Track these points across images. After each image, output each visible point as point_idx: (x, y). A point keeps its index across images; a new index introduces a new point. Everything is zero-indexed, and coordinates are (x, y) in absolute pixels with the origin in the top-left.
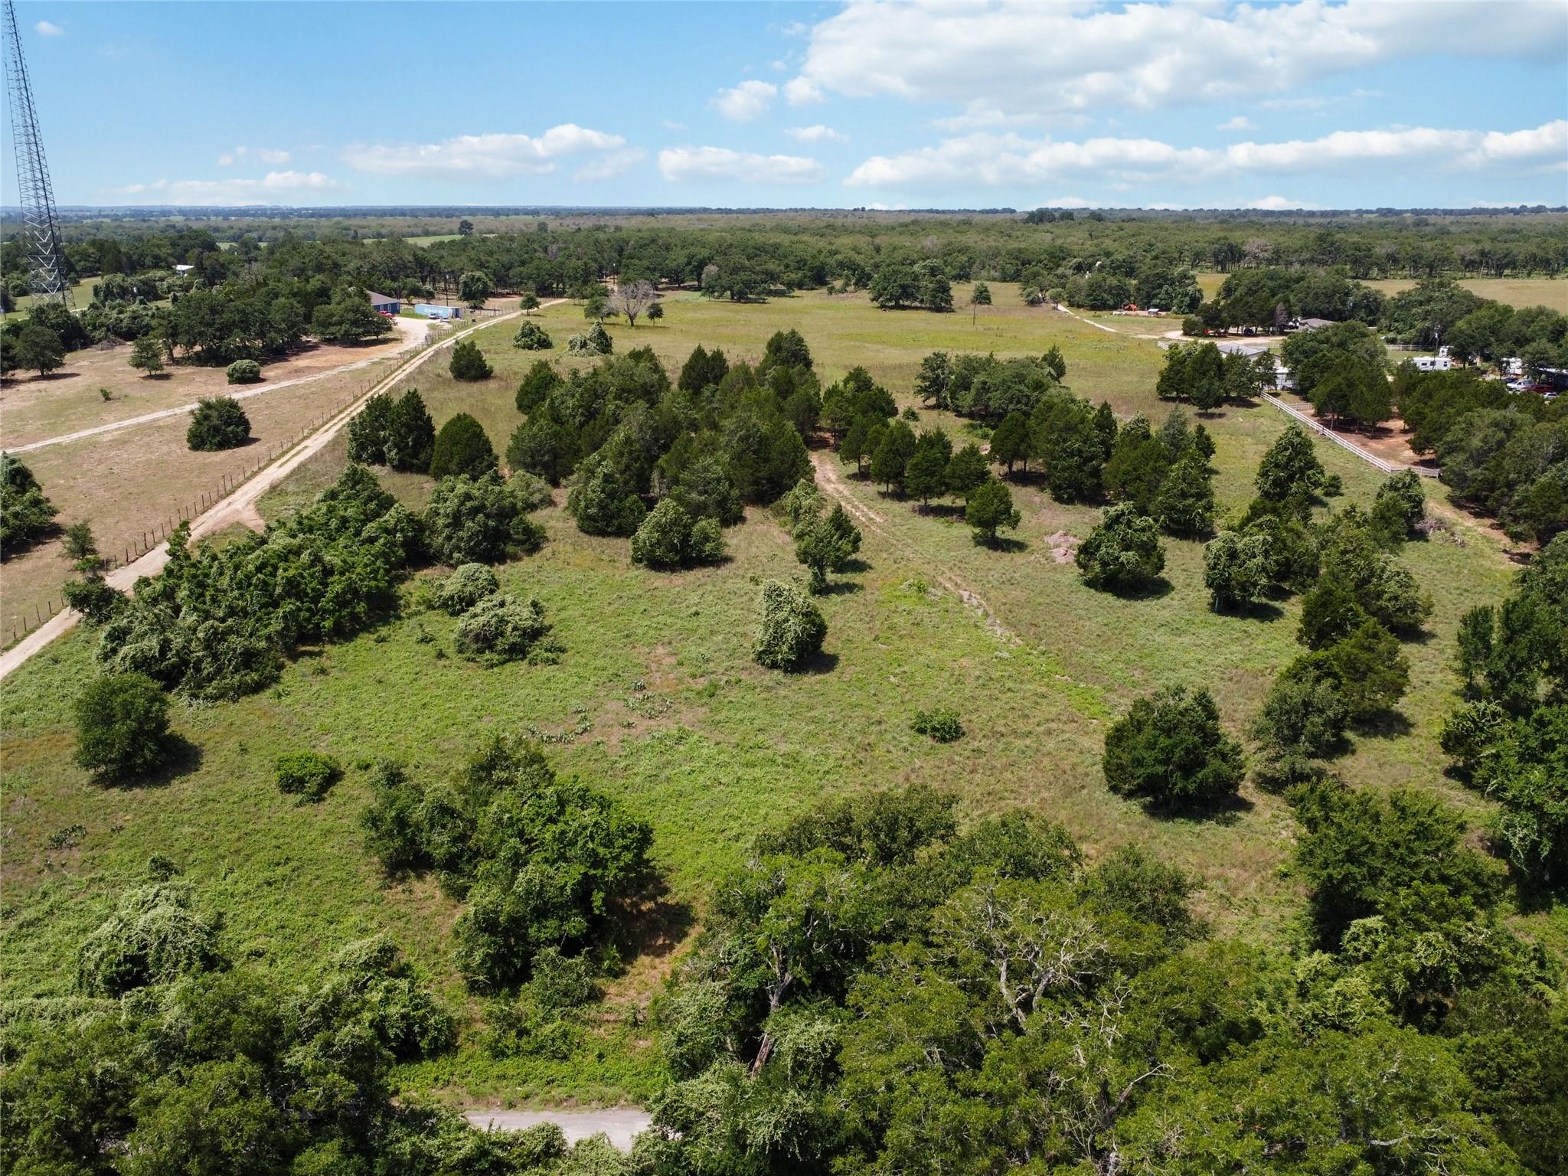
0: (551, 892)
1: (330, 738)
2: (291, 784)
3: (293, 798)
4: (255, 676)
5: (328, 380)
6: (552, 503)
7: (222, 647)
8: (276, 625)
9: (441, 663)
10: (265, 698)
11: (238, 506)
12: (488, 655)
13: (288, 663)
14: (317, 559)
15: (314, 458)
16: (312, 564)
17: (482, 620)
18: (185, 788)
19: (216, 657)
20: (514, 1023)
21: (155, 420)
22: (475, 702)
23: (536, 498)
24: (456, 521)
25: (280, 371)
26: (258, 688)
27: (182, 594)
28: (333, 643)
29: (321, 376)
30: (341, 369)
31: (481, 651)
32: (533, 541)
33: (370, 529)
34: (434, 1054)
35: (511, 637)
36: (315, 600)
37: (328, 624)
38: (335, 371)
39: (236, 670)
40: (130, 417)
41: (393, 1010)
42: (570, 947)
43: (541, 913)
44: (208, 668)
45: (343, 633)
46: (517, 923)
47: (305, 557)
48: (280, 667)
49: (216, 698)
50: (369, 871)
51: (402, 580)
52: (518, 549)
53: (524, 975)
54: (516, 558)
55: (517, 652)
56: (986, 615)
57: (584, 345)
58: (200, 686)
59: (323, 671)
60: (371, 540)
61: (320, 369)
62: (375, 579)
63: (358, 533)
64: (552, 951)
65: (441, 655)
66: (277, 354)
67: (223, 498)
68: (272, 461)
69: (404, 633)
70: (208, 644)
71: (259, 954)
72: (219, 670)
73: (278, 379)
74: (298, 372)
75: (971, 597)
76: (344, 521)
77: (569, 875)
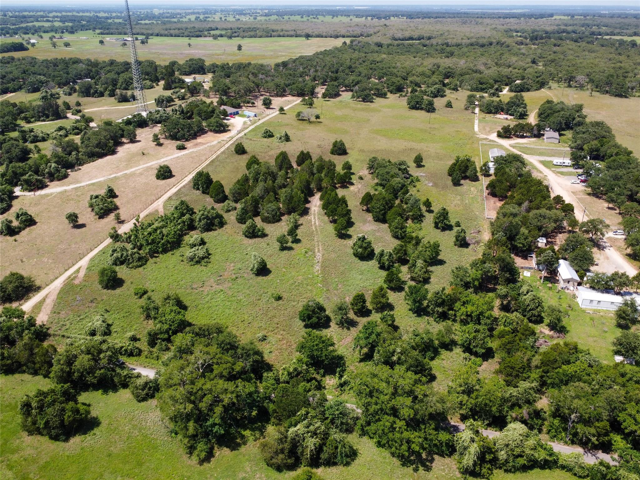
0: (162, 330)
1: (149, 282)
2: (136, 294)
3: (136, 297)
4: (140, 263)
5: (203, 150)
6: (235, 209)
7: (134, 256)
8: (147, 251)
9: (182, 263)
10: (141, 269)
11: (159, 203)
12: (191, 263)
13: (150, 259)
14: (161, 232)
15: (184, 186)
16: (160, 234)
17: (191, 254)
18: (118, 291)
19: (133, 258)
20: (151, 352)
21: (152, 165)
22: (183, 276)
23: (230, 208)
24: (200, 220)
25: (192, 144)
26: (141, 266)
27: (132, 238)
28: (162, 254)
29: (202, 147)
30: (209, 145)
31: (190, 261)
32: (222, 224)
33: (179, 221)
34: (136, 356)
35: (197, 259)
36: (158, 244)
37: (160, 250)
38: (206, 146)
39: (136, 262)
40: (147, 163)
41: (129, 348)
42: (164, 340)
43: (161, 333)
44: (131, 261)
45: (165, 251)
46: (156, 334)
47: (158, 232)
48: (146, 261)
49: (131, 268)
50: (143, 317)
51: (185, 234)
52: (217, 228)
53: (156, 344)
54: (215, 230)
55: (198, 262)
56: (318, 262)
57: (280, 138)
58: (129, 265)
59: (156, 263)
60: (179, 224)
61: (203, 144)
62: (174, 238)
63: (177, 221)
64: (159, 341)
65: (182, 261)
66: (195, 136)
67: (157, 200)
68: (174, 186)
69: (178, 252)
70: (131, 255)
71: (116, 332)
72: (133, 261)
73: (190, 148)
74: (197, 145)
75: (319, 256)
76: (174, 218)
77: (166, 327)
